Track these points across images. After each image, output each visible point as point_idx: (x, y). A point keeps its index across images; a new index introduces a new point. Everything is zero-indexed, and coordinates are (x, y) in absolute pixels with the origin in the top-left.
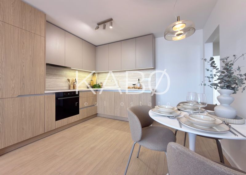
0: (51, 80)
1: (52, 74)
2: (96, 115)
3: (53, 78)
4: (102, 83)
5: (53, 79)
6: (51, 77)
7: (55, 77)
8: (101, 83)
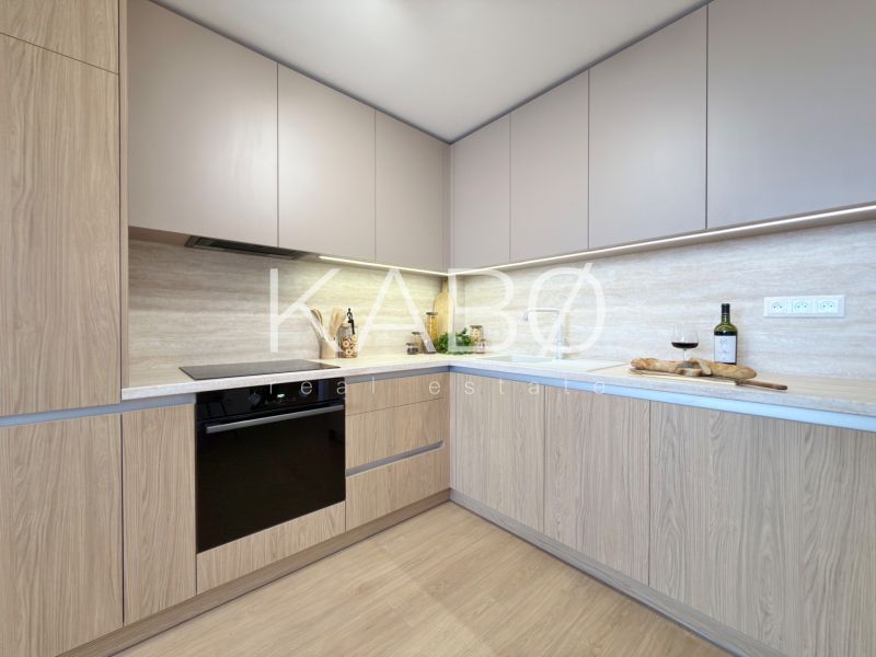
0: (232, 317)
1: (236, 291)
2: (445, 497)
3: (242, 311)
4: (478, 327)
5: (240, 315)
6: (228, 304)
7: (247, 305)
8: (473, 327)
